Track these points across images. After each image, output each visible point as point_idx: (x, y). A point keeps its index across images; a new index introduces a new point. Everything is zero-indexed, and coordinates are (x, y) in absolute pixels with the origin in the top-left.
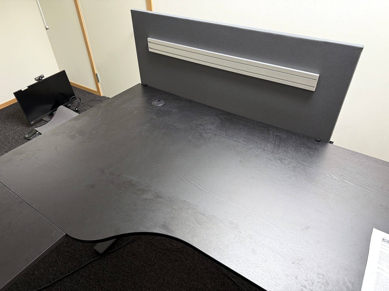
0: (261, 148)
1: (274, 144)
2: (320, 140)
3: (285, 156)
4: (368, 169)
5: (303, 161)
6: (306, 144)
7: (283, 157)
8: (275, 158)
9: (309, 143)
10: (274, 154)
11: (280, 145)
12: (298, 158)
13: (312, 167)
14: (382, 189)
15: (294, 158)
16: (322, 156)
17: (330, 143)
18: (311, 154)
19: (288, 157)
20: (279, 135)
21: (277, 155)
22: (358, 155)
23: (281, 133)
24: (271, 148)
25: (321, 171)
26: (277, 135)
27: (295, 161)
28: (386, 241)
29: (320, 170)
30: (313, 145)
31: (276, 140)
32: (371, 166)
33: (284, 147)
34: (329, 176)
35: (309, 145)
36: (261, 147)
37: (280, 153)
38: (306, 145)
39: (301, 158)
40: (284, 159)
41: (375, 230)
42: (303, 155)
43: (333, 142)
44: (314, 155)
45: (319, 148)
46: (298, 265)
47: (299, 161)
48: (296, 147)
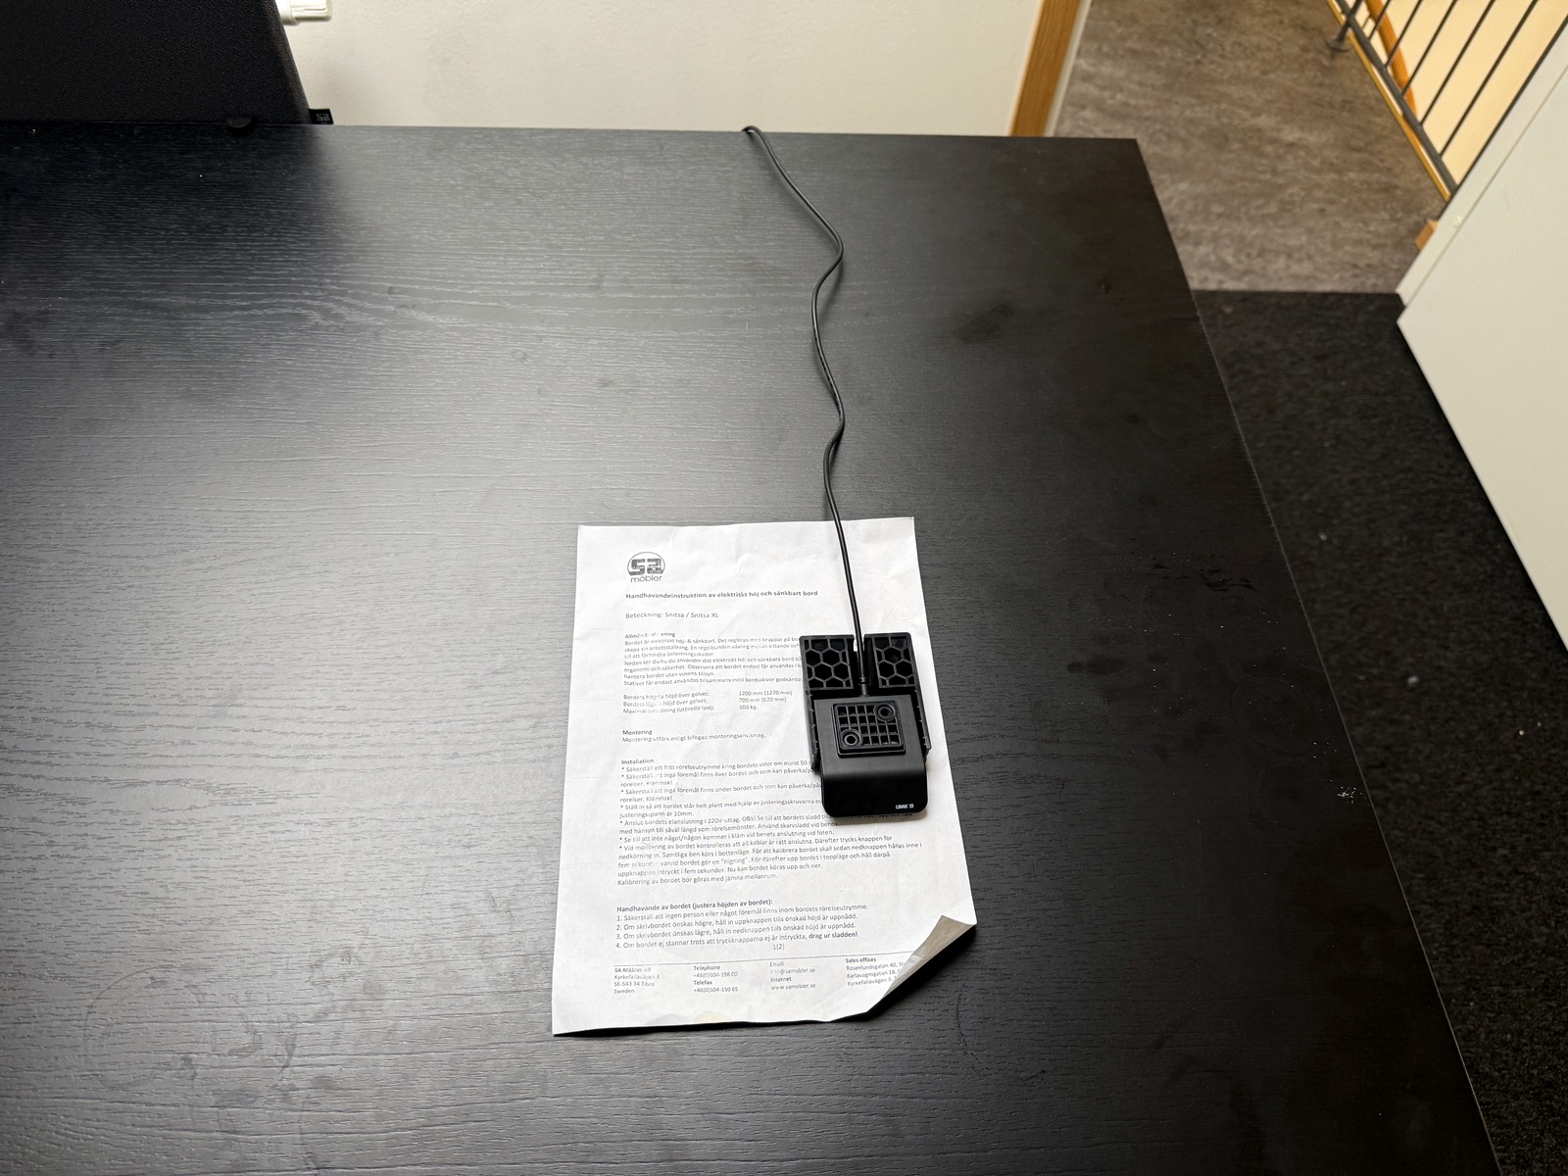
2: (248, 122)
3: (44, 293)
4: (519, 202)
6: (171, 172)
7: (33, 303)
9: (191, 160)
11: (10, 231)
12: (127, 280)
13: (220, 302)
14: (598, 288)
15: (106, 286)
16: (269, 216)
17: (314, 120)
18: (206, 228)
19: (65, 294)
22: (462, 145)
25: (270, 312)
27: (111, 304)
28: (646, 565)
29: (269, 306)
30: (215, 163)
32: (532, 179)
33: (35, 238)
34: (325, 323)
35: (191, 175)
37: (15, 285)
38: (172, 177)
39: (146, 273)
40: (44, 319)
41: (587, 534)
42: (155, 252)
43: (327, 111)
44: (223, 228)
45: (255, 174)
46: (187, 977)
47: (141, 296)
48: (110, 213)
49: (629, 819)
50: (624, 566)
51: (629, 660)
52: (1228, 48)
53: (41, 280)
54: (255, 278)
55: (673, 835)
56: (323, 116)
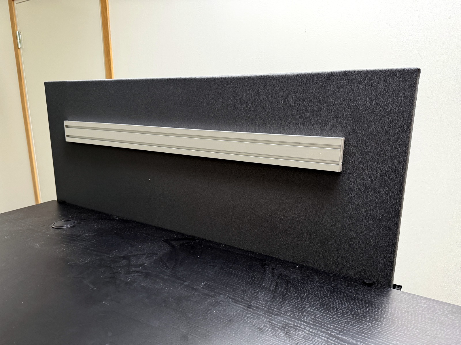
0: (242, 302)
1: (274, 292)
2: (371, 282)
3: (296, 319)
5: (341, 332)
6: (343, 291)
7: (292, 321)
8: (273, 326)
9: (350, 289)
10: (271, 316)
11: (287, 294)
12: (328, 324)
15: (319, 324)
17: (394, 288)
18: (358, 314)
19: (304, 322)
20: (284, 273)
21: (278, 318)
23: (289, 270)
24: (266, 301)
26: (280, 275)
27: (322, 332)
30: (359, 293)
31: (277, 284)
33: (295, 299)
35: (351, 294)
36: (243, 299)
37: (287, 313)
38: (344, 293)
39: (335, 324)
40: (296, 328)
42: (339, 317)
43: (401, 286)
44: (365, 316)
45: (375, 300)
47: (333, 332)
48: (321, 299)
53: (296, 314)
54: (381, 341)
56: (398, 287)
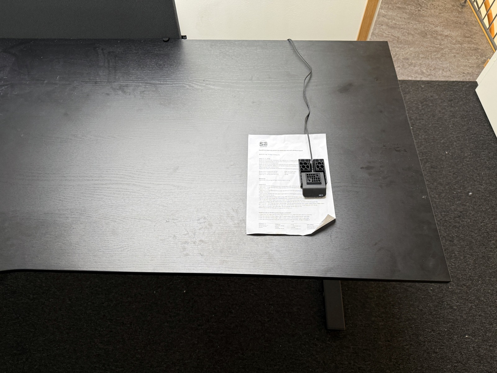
0: (90, 81)
1: (108, 67)
2: (168, 39)
3: (126, 80)
4: (233, 59)
5: (152, 79)
6: (151, 51)
7: (124, 83)
8: (114, 89)
9: (155, 48)
10: (111, 84)
11: (117, 66)
12: (144, 77)
13: (165, 83)
14: (251, 80)
15: (140, 79)
16: (174, 62)
17: (183, 38)
18: (160, 65)
19: (131, 80)
20: (111, 50)
21: (115, 83)
22: (218, 44)
23: (114, 46)
24: (105, 75)
25: (177, 85)
26: (109, 53)
27: (141, 83)
28: (263, 144)
29: (177, 84)
30: (161, 49)
31: (108, 62)
32: (235, 53)
33: (123, 67)
34: (190, 88)
35: (156, 52)
36: (90, 79)
37: (120, 78)
39: (148, 76)
40: (127, 86)
41: (250, 136)
42: (150, 71)
43: (186, 36)
44: (164, 65)
45: (170, 52)
46: (173, 221)
47: (148, 81)
48: (139, 61)
49: (261, 196)
50: (258, 144)
51: (260, 164)
52: (429, 6)
53: (125, 77)
54: (173, 77)
55: (270, 199)
56: (184, 37)
